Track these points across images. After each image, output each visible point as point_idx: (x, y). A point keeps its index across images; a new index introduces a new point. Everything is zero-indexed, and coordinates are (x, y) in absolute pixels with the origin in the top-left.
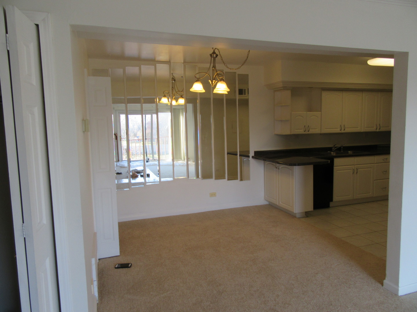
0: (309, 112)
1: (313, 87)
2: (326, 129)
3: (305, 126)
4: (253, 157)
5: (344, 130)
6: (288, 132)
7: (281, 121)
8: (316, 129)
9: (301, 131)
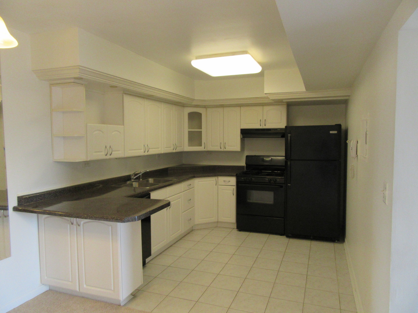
0: (103, 124)
1: (116, 87)
2: (130, 150)
3: (106, 147)
4: (15, 209)
5: (148, 152)
6: (81, 158)
7: (64, 138)
8: (119, 151)
9: (101, 155)
